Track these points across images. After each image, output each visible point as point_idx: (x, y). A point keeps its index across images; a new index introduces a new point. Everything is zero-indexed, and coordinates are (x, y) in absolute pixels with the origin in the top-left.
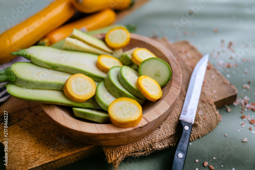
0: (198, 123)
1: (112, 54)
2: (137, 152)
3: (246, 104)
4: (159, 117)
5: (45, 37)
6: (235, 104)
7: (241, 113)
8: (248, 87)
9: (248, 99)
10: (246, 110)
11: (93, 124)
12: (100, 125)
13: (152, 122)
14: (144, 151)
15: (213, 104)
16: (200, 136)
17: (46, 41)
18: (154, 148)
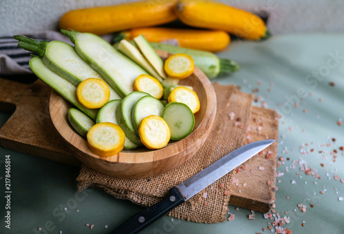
0: (193, 203)
1: (163, 79)
2: (111, 189)
3: (279, 225)
4: (133, 164)
5: (129, 30)
6: (266, 216)
7: (263, 230)
8: (304, 210)
9: (288, 222)
10: (272, 230)
11: (72, 132)
12: (77, 136)
13: (122, 164)
14: (118, 192)
15: (229, 196)
16: (189, 219)
17: (127, 35)
18: (128, 195)
